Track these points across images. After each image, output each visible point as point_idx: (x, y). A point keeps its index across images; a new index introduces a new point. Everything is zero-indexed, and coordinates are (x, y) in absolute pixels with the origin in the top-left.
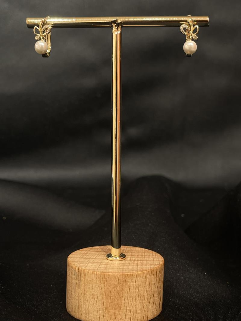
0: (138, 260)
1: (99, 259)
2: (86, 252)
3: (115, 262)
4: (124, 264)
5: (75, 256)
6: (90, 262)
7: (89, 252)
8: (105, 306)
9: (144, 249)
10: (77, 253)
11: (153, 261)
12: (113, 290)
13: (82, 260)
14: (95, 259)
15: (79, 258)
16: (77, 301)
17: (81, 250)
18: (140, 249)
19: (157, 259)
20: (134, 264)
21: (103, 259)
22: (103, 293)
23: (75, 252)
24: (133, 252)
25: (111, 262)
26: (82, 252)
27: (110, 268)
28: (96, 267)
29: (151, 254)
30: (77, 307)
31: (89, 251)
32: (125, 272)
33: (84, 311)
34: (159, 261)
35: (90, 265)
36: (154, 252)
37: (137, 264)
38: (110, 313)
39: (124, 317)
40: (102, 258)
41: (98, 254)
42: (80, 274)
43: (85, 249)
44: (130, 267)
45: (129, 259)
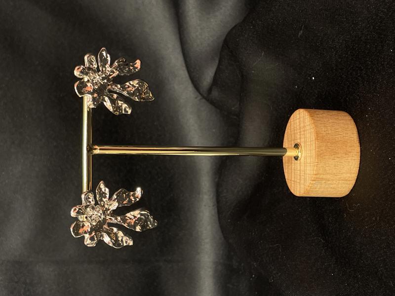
0: (300, 132)
1: (300, 167)
2: (293, 182)
3: (303, 151)
4: (305, 142)
5: (298, 190)
6: (304, 174)
7: (293, 179)
8: (344, 155)
9: (286, 132)
10: (294, 190)
11: (300, 118)
12: (330, 148)
13: (302, 182)
14: (300, 171)
15: (300, 185)
16: (340, 182)
17: (290, 188)
18: (286, 135)
19: (298, 115)
20: (304, 134)
21: (300, 163)
22: (333, 156)
23: (293, 193)
24: (290, 140)
25: (303, 155)
26: (293, 185)
27: (311, 154)
28: (310, 166)
29: (292, 123)
30: (345, 182)
31: (291, 180)
32: (314, 139)
33: (348, 175)
34: (299, 114)
35: (308, 172)
36: (289, 121)
37: (304, 131)
38: (350, 151)
39: (352, 139)
40: (298, 164)
41: (295, 170)
42: (317, 179)
43: (289, 185)
44: (308, 135)
45: (299, 141)
